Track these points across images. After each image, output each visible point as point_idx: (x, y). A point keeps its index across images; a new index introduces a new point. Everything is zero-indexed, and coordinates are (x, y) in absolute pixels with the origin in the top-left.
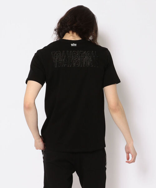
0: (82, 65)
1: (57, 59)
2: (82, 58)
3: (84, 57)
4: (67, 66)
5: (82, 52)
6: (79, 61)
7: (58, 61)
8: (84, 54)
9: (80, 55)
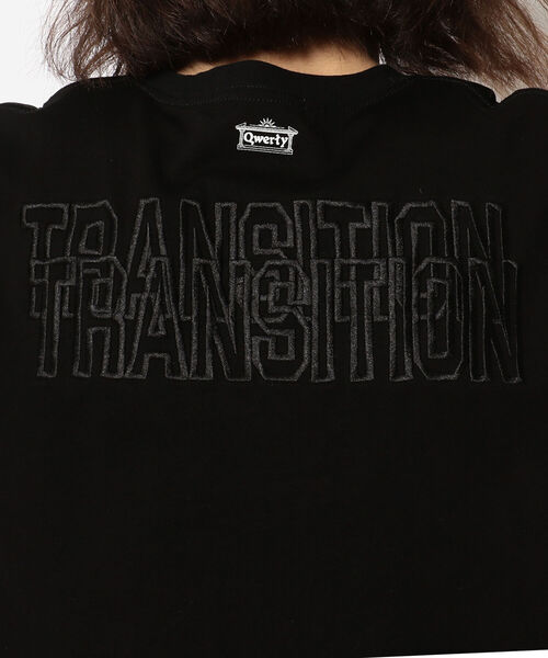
0: (341, 364)
1: (74, 289)
2: (344, 277)
3: (365, 273)
4: (175, 370)
5: (342, 218)
6: (307, 310)
7: (73, 308)
8: (364, 236)
9: (325, 249)
